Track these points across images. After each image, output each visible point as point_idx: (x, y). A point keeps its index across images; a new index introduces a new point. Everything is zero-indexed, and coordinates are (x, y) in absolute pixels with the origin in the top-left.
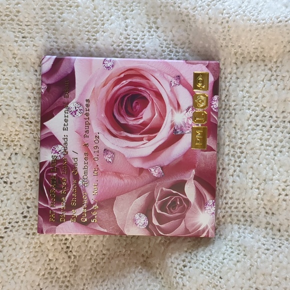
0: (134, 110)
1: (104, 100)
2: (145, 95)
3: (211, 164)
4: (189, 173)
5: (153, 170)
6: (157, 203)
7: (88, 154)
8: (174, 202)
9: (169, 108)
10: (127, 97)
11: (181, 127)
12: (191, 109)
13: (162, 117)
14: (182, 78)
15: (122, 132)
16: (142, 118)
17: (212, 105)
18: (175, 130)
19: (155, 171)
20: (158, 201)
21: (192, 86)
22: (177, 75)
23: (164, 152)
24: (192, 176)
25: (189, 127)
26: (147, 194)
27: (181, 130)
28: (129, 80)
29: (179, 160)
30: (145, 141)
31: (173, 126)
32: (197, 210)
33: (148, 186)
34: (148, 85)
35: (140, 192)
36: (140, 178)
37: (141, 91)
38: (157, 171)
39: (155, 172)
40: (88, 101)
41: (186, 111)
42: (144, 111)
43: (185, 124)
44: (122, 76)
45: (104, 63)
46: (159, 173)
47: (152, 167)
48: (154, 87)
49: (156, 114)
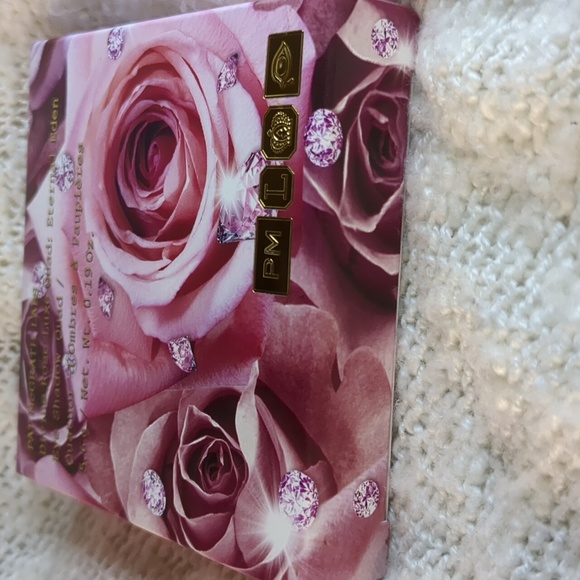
0: (150, 170)
1: (104, 145)
2: (170, 122)
3: (299, 347)
4: (246, 369)
5: (176, 348)
6: (182, 449)
7: (76, 288)
8: (213, 455)
9: (212, 158)
10: (140, 131)
11: (234, 218)
12: (256, 160)
13: (198, 187)
14: (242, 60)
15: (128, 232)
16: (161, 191)
17: (309, 143)
18: (221, 229)
19: (179, 350)
20: (184, 444)
21: (263, 82)
22: (234, 52)
23: (198, 297)
24: (252, 381)
25: (250, 220)
26: (163, 418)
27: (232, 231)
28: (145, 83)
29: (226, 325)
30: (165, 261)
31: (217, 214)
32: (261, 494)
33: (167, 394)
34: (176, 92)
35: (152, 408)
36: (154, 369)
37: (163, 111)
38: (183, 352)
39: (181, 355)
40: (81, 147)
41: (245, 168)
42: (166, 170)
43: (242, 210)
44: (135, 72)
45: (109, 43)
46: (187, 359)
47: (175, 339)
48: (187, 97)
49: (188, 180)
